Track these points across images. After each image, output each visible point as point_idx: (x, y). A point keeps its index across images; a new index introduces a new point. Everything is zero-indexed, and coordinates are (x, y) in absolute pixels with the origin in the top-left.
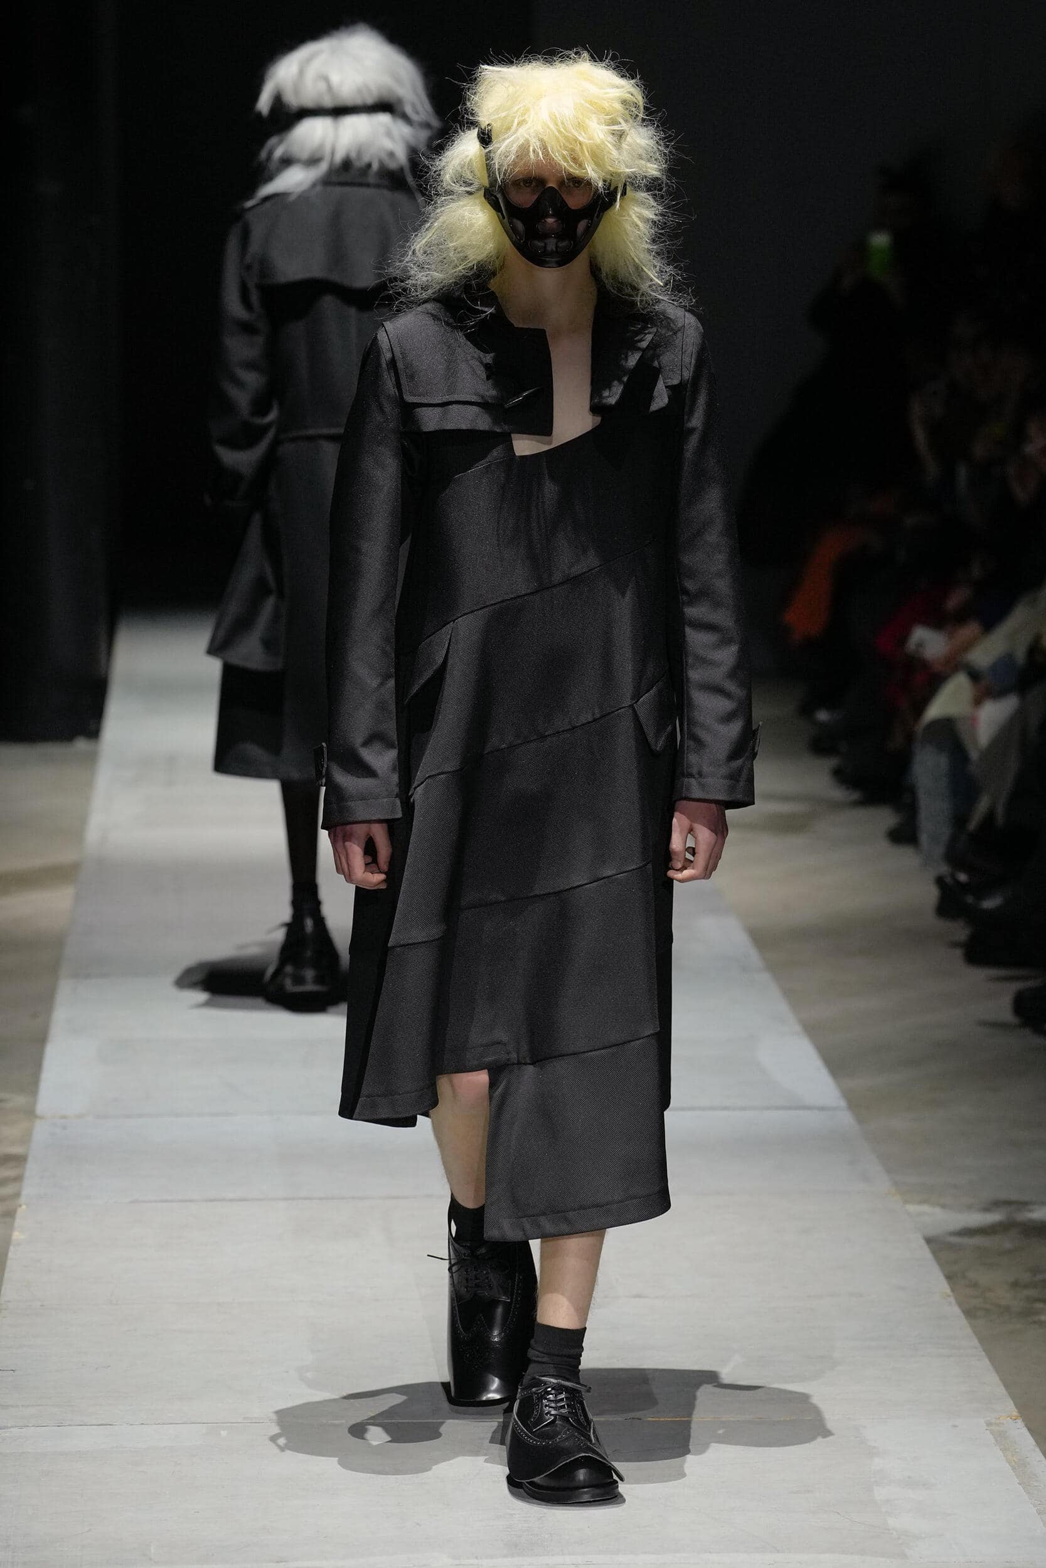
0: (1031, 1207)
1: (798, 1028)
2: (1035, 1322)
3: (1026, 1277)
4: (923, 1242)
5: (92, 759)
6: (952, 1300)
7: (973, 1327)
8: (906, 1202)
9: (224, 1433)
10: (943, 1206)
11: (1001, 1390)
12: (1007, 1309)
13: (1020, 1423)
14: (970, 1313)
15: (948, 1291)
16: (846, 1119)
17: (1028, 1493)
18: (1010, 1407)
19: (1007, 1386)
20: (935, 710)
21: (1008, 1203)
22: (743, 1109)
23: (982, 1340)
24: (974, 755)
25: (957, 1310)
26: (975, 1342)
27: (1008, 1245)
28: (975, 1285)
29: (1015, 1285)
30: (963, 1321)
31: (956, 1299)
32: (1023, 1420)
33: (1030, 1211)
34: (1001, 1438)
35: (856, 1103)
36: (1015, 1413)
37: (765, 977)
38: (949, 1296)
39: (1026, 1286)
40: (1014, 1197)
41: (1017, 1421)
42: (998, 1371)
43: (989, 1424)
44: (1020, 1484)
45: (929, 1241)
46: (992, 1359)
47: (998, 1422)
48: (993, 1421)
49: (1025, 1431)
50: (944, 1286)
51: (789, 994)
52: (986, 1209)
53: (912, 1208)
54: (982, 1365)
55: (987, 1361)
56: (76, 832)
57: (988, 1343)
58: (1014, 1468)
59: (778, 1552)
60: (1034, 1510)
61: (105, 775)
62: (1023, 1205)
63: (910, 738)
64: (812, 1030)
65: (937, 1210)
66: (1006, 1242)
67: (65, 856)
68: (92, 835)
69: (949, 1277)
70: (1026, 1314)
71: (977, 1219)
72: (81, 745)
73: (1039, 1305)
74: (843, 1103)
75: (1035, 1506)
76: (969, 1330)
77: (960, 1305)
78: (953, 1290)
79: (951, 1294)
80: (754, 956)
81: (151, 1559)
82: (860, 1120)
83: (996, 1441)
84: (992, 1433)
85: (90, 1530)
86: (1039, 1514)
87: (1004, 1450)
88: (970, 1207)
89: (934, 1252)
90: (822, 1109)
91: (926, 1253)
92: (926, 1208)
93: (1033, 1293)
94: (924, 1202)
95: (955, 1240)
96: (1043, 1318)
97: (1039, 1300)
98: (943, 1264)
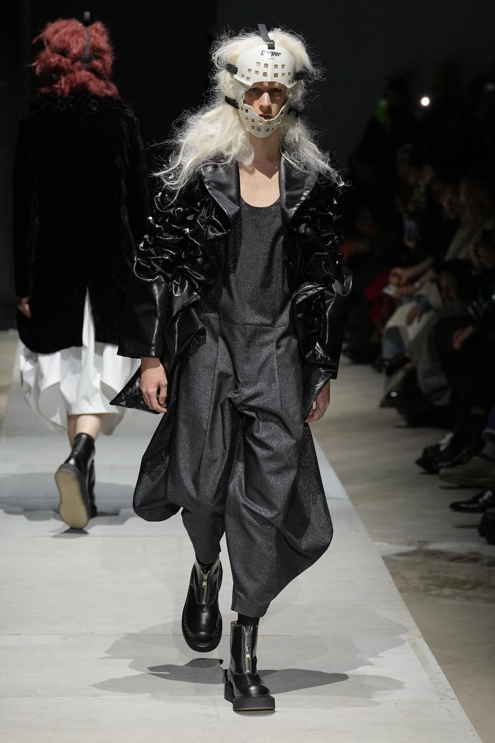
2: (430, 595)
3: (426, 574)
4: (381, 559)
6: (393, 584)
7: (402, 596)
8: (374, 541)
9: (70, 639)
10: (390, 543)
11: (415, 624)
12: (418, 588)
13: (422, 639)
14: (401, 590)
15: (392, 580)
16: (348, 504)
17: (425, 670)
18: (418, 632)
19: (417, 622)
20: (392, 323)
21: (419, 542)
23: (406, 602)
24: (406, 343)
25: (395, 589)
26: (403, 603)
28: (403, 578)
29: (421, 578)
30: (398, 594)
31: (395, 584)
32: (424, 638)
33: (429, 545)
34: (414, 645)
35: (352, 496)
36: (420, 634)
38: (392, 583)
39: (427, 578)
40: (422, 539)
41: (421, 638)
42: (413, 616)
43: (408, 639)
44: (422, 666)
45: (384, 558)
46: (410, 610)
47: (413, 638)
48: (410, 638)
49: (424, 643)
50: (390, 578)
52: (409, 544)
53: (377, 543)
54: (406, 614)
55: (408, 612)
56: (9, 371)
57: (409, 603)
58: (419, 659)
59: (315, 694)
60: (427, 677)
62: (425, 543)
63: (380, 336)
65: (388, 545)
66: (418, 559)
67: (4, 382)
68: (16, 373)
69: (392, 574)
70: (426, 591)
71: (405, 549)
72: (11, 333)
73: (432, 587)
74: (347, 497)
75: (428, 675)
76: (401, 598)
77: (397, 586)
78: (394, 580)
81: (37, 694)
82: (354, 504)
83: (412, 647)
85: (11, 681)
86: (430, 679)
87: (415, 651)
88: (402, 544)
89: (386, 564)
90: (338, 499)
91: (382, 563)
92: (383, 544)
93: (429, 581)
94: (382, 541)
95: (396, 558)
96: (433, 593)
97: (432, 585)
98: (390, 568)
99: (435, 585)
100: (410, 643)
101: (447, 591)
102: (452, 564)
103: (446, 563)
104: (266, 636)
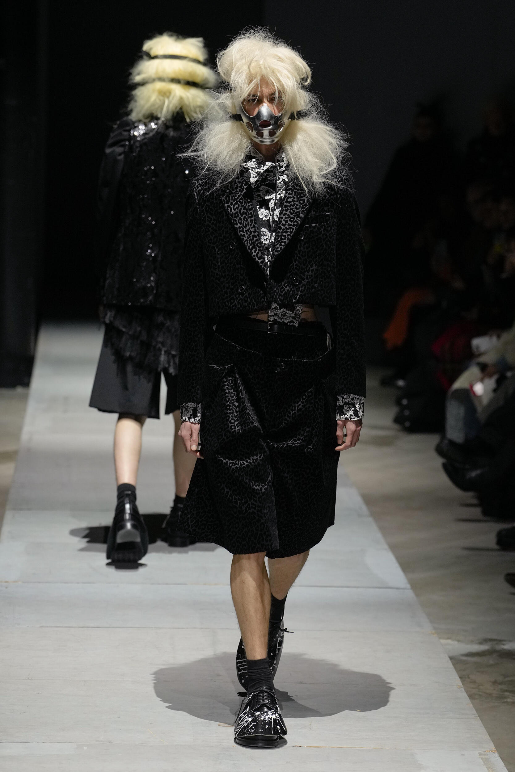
0: (504, 643)
1: (386, 547)
2: (505, 702)
3: (500, 679)
4: (448, 659)
5: (25, 398)
6: (463, 689)
7: (473, 704)
8: (440, 638)
9: (85, 748)
10: (459, 641)
11: (487, 737)
12: (490, 695)
13: (496, 754)
14: (471, 697)
15: (461, 684)
16: (410, 594)
18: (492, 746)
19: (491, 734)
20: (458, 385)
21: (491, 640)
22: (358, 587)
23: (477, 710)
24: (479, 409)
25: (465, 694)
26: (474, 712)
27: (491, 662)
28: (474, 682)
29: (495, 683)
30: (468, 700)
31: (465, 689)
32: (498, 753)
33: (504, 645)
34: (487, 761)
35: (414, 586)
36: (494, 749)
37: (370, 520)
39: (500, 684)
40: (495, 637)
41: (495, 753)
42: (485, 726)
43: (480, 754)
45: (451, 658)
46: (482, 720)
47: (485, 753)
48: (483, 753)
49: (499, 759)
50: (459, 682)
51: (382, 529)
52: (481, 643)
53: (443, 641)
54: (478, 725)
55: (480, 722)
56: (16, 435)
57: (481, 712)
61: (32, 406)
62: (500, 641)
64: (393, 548)
65: (456, 643)
66: (490, 660)
67: (10, 447)
68: (25, 436)
69: (461, 678)
70: (501, 698)
71: (476, 648)
72: (20, 390)
73: (507, 694)
74: (408, 586)
76: (471, 706)
77: (467, 692)
78: (463, 684)
79: (462, 686)
80: (365, 509)
82: (417, 595)
83: (484, 763)
87: (487, 767)
88: (472, 642)
89: (454, 665)
90: (397, 589)
91: (450, 665)
92: (449, 641)
93: (504, 687)
94: (449, 638)
95: (465, 658)
96: (509, 700)
97: (507, 691)
98: (458, 671)
99: (511, 692)
100: (481, 759)
104: (313, 747)
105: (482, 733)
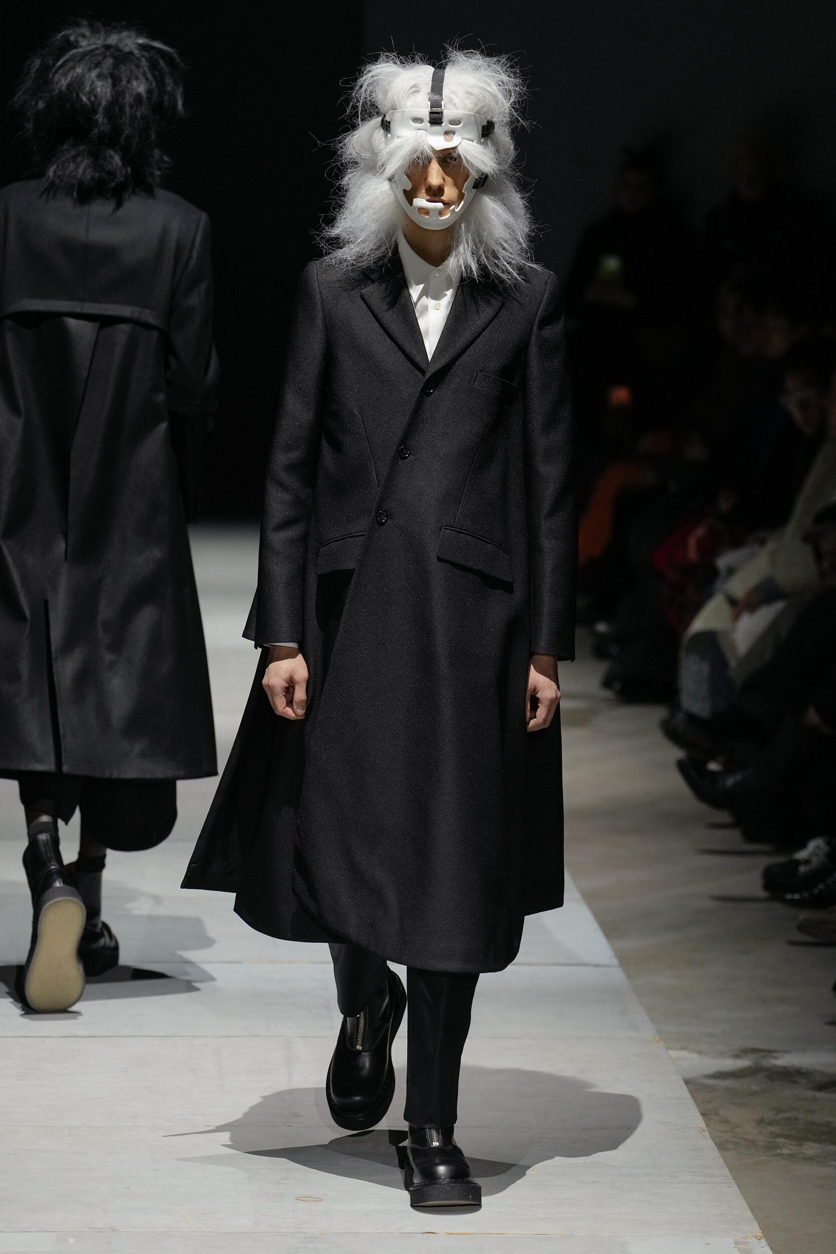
0: (775, 1055)
2: (777, 1155)
3: (770, 1115)
4: (683, 1083)
6: (705, 1135)
7: (725, 1157)
8: (669, 1048)
10: (703, 1051)
11: (748, 1214)
12: (754, 1143)
13: (764, 1242)
14: (721, 1146)
15: (703, 1126)
16: (617, 975)
18: (756, 1229)
19: (752, 1210)
20: (699, 624)
21: (755, 1051)
22: (530, 964)
23: (732, 1169)
24: (733, 663)
25: (710, 1143)
26: (726, 1171)
27: (755, 1087)
28: (726, 1122)
29: (761, 1122)
30: (715, 1153)
31: (710, 1134)
32: (767, 1240)
33: (775, 1058)
35: (625, 961)
36: (757, 1235)
38: (703, 1131)
39: (771, 1123)
40: (760, 1045)
41: (758, 1242)
42: (745, 1197)
43: (736, 1243)
45: (687, 1082)
46: (740, 1185)
47: (745, 1241)
48: (741, 1240)
49: (768, 1250)
50: (700, 1122)
52: (739, 1055)
53: (673, 1053)
54: (730, 1193)
55: (733, 1190)
57: (737, 1172)
62: (769, 1052)
64: (589, 897)
65: (695, 1056)
66: (754, 1085)
69: (704, 1114)
70: (770, 1147)
71: (729, 1064)
73: (781, 1140)
74: (615, 962)
78: (707, 1125)
79: (706, 1129)
82: (629, 976)
84: (739, 1250)
88: (721, 1054)
89: (693, 1092)
90: (597, 966)
91: (685, 1093)
92: (684, 1054)
93: (776, 1129)
95: (710, 1082)
96: (785, 1151)
97: (780, 1136)
98: (698, 1103)
99: (787, 1137)
101: (811, 1149)
102: (821, 1095)
103: (810, 1094)
105: (740, 1208)
